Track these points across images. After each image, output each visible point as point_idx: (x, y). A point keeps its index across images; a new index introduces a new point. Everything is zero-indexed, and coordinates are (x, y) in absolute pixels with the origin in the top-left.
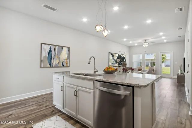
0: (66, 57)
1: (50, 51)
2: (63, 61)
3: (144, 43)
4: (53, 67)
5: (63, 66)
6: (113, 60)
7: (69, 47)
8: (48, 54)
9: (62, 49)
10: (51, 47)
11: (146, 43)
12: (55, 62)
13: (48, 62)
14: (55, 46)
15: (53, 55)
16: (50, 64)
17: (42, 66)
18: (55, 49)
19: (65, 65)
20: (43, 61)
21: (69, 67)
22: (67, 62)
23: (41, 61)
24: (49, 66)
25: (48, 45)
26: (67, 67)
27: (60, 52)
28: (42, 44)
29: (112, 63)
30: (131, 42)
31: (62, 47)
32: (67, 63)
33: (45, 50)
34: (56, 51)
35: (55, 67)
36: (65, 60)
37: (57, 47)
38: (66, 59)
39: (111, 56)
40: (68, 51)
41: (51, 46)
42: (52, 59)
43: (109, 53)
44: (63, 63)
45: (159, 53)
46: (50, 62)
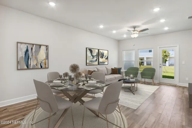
0: (44, 57)
1: (27, 50)
2: (41, 62)
3: (133, 32)
4: (30, 69)
5: (41, 67)
6: (92, 57)
7: (48, 46)
8: (25, 55)
9: (40, 48)
10: (27, 47)
11: (135, 32)
12: (32, 63)
13: (25, 63)
14: (32, 45)
15: (30, 56)
16: (27, 66)
17: (19, 68)
18: (32, 49)
19: (43, 66)
20: (19, 62)
21: (48, 68)
22: (46, 62)
23: (18, 62)
24: (26, 67)
25: (24, 44)
26: (46, 68)
27: (37, 52)
28: (18, 44)
29: (91, 61)
30: (114, 32)
31: (40, 46)
32: (46, 64)
33: (21, 49)
34: (34, 50)
35: (32, 69)
36: (43, 60)
37: (34, 46)
38: (45, 60)
39: (89, 53)
40: (47, 50)
41: (27, 45)
42: (30, 59)
43: (86, 48)
44: (41, 64)
45: (158, 47)
46: (27, 63)
